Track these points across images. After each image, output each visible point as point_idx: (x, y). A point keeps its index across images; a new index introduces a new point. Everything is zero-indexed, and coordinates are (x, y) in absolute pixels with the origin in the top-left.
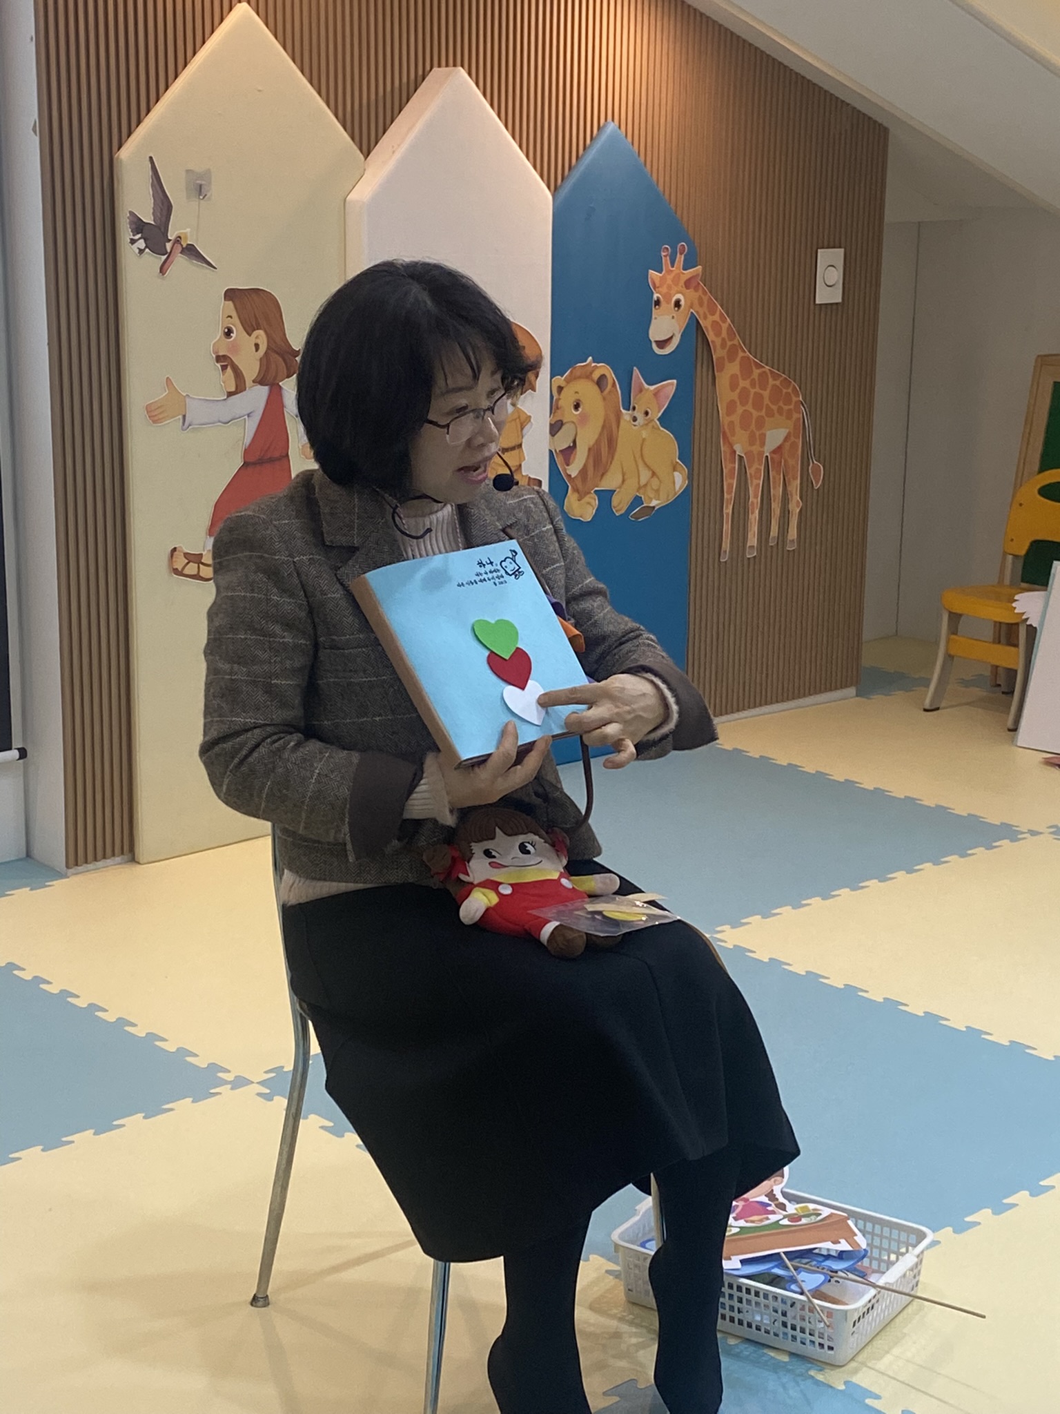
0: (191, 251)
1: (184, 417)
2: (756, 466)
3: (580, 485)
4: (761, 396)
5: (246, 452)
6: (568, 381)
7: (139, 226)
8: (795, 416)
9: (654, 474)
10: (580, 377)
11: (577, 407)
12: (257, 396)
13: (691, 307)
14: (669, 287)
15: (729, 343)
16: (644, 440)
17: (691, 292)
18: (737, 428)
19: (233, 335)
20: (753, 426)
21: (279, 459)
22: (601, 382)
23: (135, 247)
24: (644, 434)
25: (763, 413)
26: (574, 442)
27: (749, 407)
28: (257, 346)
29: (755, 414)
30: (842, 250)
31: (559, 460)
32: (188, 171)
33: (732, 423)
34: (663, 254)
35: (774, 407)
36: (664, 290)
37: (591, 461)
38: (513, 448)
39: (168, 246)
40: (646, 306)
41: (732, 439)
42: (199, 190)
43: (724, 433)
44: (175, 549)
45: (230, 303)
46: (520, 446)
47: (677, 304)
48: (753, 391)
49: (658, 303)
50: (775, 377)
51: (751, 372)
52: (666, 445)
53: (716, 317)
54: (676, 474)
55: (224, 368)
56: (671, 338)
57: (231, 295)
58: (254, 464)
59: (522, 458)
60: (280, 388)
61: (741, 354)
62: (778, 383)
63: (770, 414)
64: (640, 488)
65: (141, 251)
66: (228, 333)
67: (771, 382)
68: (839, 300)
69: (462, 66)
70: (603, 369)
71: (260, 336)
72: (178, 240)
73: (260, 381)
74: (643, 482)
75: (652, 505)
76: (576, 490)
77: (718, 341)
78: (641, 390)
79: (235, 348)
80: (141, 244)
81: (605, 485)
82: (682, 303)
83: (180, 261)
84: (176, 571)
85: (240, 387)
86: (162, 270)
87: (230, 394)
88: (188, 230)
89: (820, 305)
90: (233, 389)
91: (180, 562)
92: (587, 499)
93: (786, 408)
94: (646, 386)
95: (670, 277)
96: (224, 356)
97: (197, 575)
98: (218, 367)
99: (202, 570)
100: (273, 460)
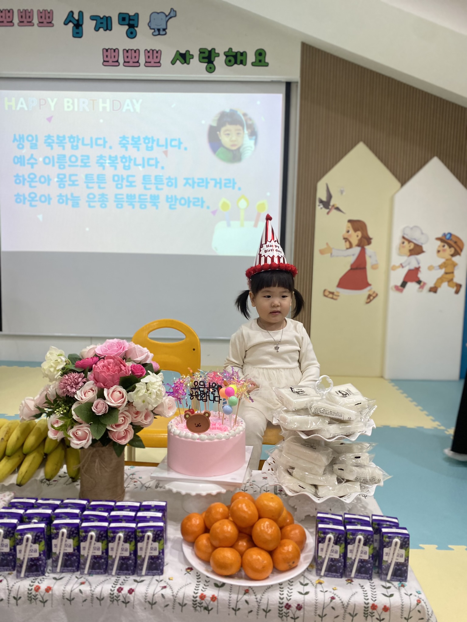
0: (338, 209)
1: (331, 254)
5: (351, 265)
7: (321, 201)
12: (357, 250)
19: (350, 232)
21: (363, 268)
23: (320, 207)
28: (358, 236)
32: (338, 187)
39: (330, 207)
42: (342, 191)
44: (325, 290)
45: (349, 225)
46: (453, 273)
55: (346, 241)
57: (350, 221)
58: (354, 269)
59: (453, 276)
60: (365, 248)
65: (321, 208)
66: (348, 232)
71: (359, 233)
72: (333, 206)
73: (358, 245)
79: (350, 236)
80: (322, 206)
83: (334, 212)
84: (325, 296)
85: (351, 246)
86: (328, 213)
87: (347, 249)
90: (348, 247)
91: (327, 293)
96: (346, 238)
97: (332, 298)
98: (344, 241)
99: (335, 297)
100: (360, 269)
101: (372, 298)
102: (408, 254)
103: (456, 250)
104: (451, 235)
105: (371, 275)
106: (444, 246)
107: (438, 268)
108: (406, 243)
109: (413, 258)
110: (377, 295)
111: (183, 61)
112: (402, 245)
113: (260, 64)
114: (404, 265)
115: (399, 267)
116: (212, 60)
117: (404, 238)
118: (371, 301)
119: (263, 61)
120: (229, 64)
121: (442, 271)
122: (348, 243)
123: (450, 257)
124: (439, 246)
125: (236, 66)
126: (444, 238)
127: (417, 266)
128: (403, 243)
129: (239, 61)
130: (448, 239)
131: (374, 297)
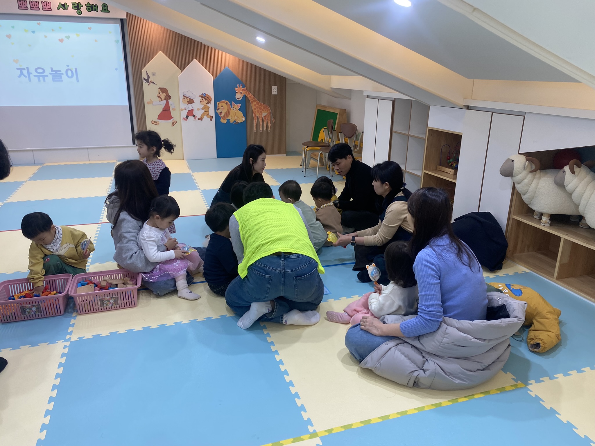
0: (153, 83)
1: (153, 104)
2: (261, 118)
3: (223, 117)
4: (261, 108)
5: (163, 109)
6: (220, 103)
7: (145, 79)
8: (269, 111)
9: (238, 117)
10: (222, 102)
11: (222, 107)
12: (164, 102)
13: (244, 93)
14: (239, 90)
15: (253, 99)
16: (236, 113)
17: (244, 91)
18: (257, 113)
19: (160, 94)
20: (260, 112)
21: (169, 110)
22: (226, 103)
24: (236, 111)
25: (262, 110)
26: (222, 112)
27: (259, 109)
28: (164, 95)
29: (260, 110)
30: (277, 87)
31: (219, 114)
32: (152, 73)
33: (255, 111)
34: (237, 86)
35: (264, 110)
36: (238, 91)
37: (225, 115)
38: (207, 111)
39: (149, 82)
40: (235, 93)
41: (256, 114)
42: (154, 74)
43: (254, 113)
44: (152, 121)
45: (159, 90)
47: (241, 93)
48: (259, 107)
49: (237, 92)
50: (263, 105)
51: (259, 104)
52: (241, 114)
53: (250, 95)
54: (243, 118)
55: (159, 98)
56: (240, 98)
57: (159, 88)
58: (165, 110)
59: (209, 113)
60: (168, 101)
61: (256, 101)
62: (265, 106)
63: (264, 111)
64: (235, 119)
65: (145, 82)
67: (263, 106)
68: (277, 94)
69: (195, 59)
70: (227, 101)
72: (151, 81)
73: (165, 100)
74: (236, 118)
75: (238, 122)
76: (223, 119)
77: (251, 99)
78: (234, 105)
80: (145, 81)
81: (228, 118)
82: (242, 93)
84: (153, 123)
85: (162, 100)
86: (149, 85)
87: (160, 101)
88: (152, 80)
89: (273, 95)
90: (160, 100)
91: (153, 122)
92: (225, 120)
93: (266, 110)
94: (235, 105)
95: (239, 89)
96: (159, 96)
97: (156, 124)
98: (158, 97)
99: (157, 124)
100: (167, 110)
101: (174, 124)
102: (187, 103)
103: (208, 101)
104: (205, 94)
105: (173, 113)
106: (203, 99)
107: (201, 109)
108: (185, 98)
109: (190, 104)
110: (177, 122)
111: (64, 9)
112: (183, 99)
113: (105, 11)
114: (186, 108)
115: (184, 109)
116: (80, 8)
117: (184, 96)
118: (174, 125)
119: (106, 10)
120: (89, 10)
121: (204, 111)
122: (160, 98)
123: (206, 104)
124: (201, 99)
125: (92, 11)
126: (202, 96)
127: (192, 109)
128: (184, 98)
129: (94, 10)
130: (204, 96)
131: (175, 123)
